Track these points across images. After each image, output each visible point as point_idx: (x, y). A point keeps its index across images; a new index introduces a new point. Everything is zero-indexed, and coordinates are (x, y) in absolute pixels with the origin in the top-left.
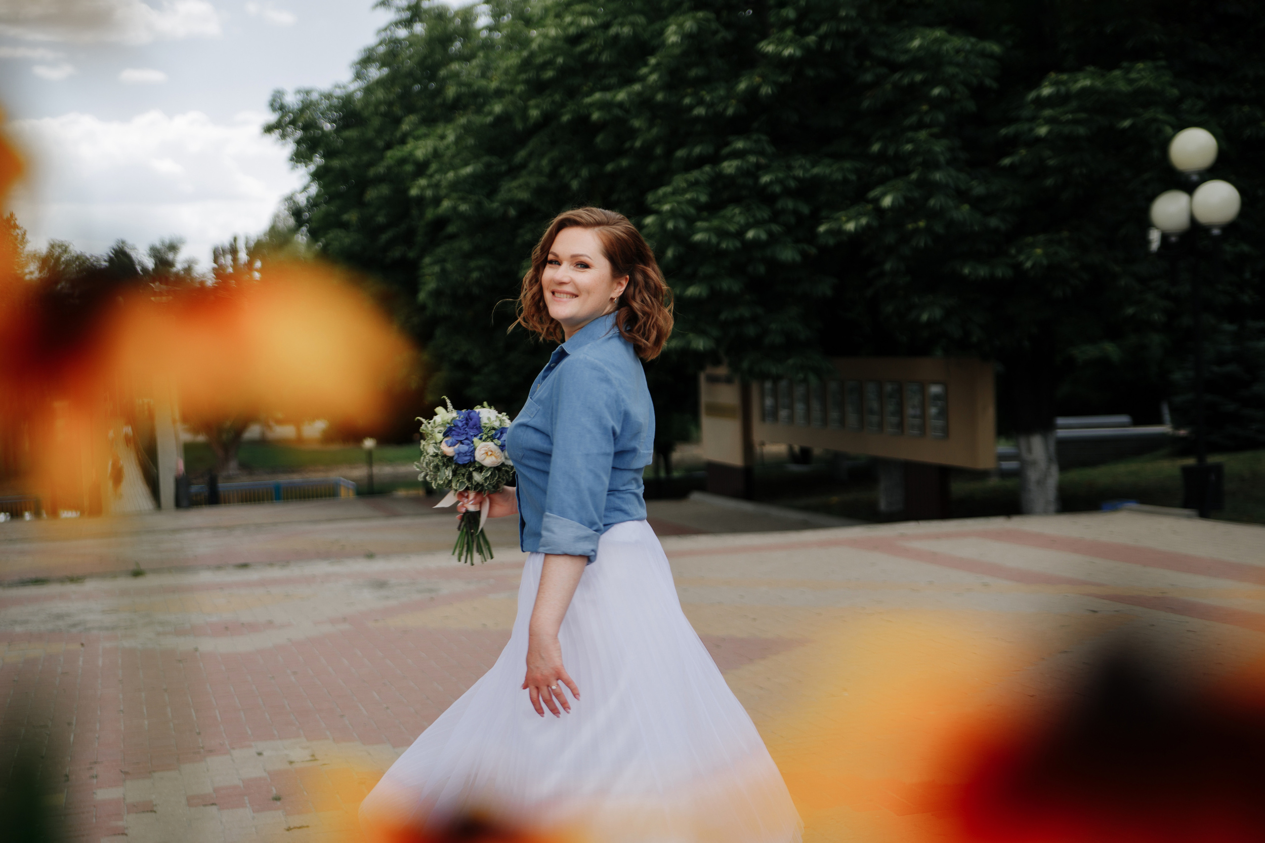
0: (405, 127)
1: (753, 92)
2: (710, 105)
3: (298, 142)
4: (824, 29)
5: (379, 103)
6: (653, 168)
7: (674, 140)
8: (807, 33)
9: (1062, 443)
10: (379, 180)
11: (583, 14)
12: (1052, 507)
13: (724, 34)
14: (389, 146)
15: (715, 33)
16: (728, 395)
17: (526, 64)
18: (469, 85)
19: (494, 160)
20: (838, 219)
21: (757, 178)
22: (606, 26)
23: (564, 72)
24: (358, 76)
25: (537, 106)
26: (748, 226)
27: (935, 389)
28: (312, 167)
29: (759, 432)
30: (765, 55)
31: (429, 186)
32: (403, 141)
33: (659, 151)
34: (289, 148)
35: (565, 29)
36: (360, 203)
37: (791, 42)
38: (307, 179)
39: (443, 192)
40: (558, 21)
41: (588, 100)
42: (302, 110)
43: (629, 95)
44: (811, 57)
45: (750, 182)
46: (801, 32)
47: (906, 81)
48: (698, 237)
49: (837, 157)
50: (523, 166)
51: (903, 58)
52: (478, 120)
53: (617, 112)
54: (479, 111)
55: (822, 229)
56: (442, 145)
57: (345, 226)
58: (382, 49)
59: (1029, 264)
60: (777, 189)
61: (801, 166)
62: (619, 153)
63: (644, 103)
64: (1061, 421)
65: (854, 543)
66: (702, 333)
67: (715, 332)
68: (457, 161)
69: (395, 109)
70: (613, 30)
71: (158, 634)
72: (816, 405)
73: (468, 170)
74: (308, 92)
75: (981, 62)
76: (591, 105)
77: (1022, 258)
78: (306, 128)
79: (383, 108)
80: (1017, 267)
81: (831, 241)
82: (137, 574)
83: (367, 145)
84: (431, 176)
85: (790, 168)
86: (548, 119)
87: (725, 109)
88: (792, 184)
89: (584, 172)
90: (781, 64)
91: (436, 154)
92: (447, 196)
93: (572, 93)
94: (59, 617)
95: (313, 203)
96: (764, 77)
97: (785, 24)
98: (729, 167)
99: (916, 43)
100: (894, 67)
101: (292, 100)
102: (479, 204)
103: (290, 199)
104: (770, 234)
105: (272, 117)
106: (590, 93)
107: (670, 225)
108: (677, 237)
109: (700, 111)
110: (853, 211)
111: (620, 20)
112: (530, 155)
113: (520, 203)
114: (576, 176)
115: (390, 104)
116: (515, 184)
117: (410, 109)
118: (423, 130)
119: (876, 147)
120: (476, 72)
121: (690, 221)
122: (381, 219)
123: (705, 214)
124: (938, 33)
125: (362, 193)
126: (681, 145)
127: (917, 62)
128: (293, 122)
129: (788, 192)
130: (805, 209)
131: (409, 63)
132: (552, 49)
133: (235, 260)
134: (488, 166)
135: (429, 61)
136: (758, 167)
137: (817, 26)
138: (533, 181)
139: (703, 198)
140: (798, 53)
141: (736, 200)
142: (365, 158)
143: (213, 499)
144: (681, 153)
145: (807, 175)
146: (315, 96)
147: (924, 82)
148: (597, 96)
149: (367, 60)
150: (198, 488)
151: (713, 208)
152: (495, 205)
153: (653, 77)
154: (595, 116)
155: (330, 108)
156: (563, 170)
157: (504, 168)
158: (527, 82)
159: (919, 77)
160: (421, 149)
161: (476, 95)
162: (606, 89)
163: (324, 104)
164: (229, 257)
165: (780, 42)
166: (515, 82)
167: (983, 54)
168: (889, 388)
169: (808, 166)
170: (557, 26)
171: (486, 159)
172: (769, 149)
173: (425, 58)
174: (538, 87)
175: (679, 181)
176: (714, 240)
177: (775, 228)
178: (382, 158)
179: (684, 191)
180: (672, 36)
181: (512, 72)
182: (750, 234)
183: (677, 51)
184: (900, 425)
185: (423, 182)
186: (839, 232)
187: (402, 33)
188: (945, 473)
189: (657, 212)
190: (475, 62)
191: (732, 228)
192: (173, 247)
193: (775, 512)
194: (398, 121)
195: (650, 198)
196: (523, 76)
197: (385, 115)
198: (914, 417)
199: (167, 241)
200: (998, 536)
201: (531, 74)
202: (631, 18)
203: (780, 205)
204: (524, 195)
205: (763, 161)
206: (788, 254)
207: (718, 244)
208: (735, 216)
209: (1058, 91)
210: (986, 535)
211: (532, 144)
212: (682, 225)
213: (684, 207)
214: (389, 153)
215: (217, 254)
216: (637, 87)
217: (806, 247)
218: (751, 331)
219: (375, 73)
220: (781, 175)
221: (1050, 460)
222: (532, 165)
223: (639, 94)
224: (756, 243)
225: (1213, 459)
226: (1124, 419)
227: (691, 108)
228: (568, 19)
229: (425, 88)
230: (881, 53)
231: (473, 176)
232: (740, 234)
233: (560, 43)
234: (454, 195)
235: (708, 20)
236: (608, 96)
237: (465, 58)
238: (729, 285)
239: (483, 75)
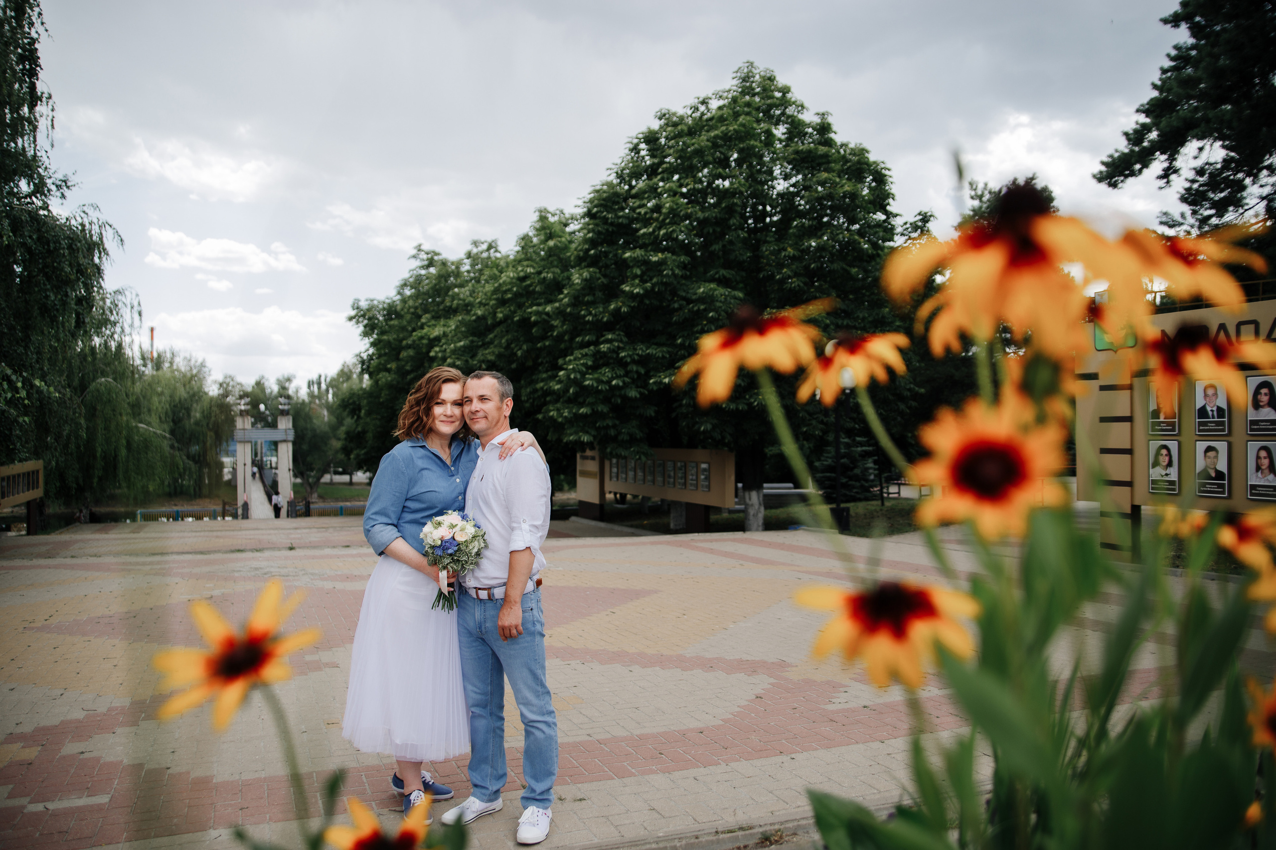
0: (423, 320)
1: (618, 310)
2: (596, 315)
3: (365, 326)
4: (655, 280)
5: (410, 307)
6: (563, 346)
7: (574, 333)
8: (646, 282)
9: (766, 496)
10: (409, 347)
11: (528, 266)
12: (761, 528)
13: (603, 280)
14: (414, 330)
15: (599, 278)
16: (592, 466)
17: (496, 291)
18: (464, 300)
19: (475, 339)
20: (660, 377)
21: (618, 354)
22: (540, 273)
23: (517, 295)
24: (399, 293)
25: (501, 312)
26: (613, 378)
27: (704, 466)
28: (372, 340)
29: (608, 486)
30: (624, 292)
31: (440, 351)
32: (422, 328)
33: (566, 338)
34: (361, 328)
35: (518, 273)
36: (397, 359)
37: (638, 285)
38: (368, 345)
39: (448, 355)
40: (514, 269)
41: (529, 310)
42: (369, 310)
43: (552, 308)
44: (648, 293)
45: (615, 356)
46: (643, 281)
47: (696, 308)
48: (587, 383)
49: (659, 345)
50: (491, 342)
51: (694, 297)
52: (467, 318)
53: (544, 316)
54: (468, 312)
55: (651, 381)
56: (448, 330)
57: (389, 371)
58: (411, 280)
59: (756, 404)
60: (629, 360)
61: (641, 349)
62: (544, 338)
63: (560, 313)
64: (765, 485)
65: (668, 543)
66: (587, 433)
67: (593, 432)
68: (455, 339)
69: (418, 311)
70: (542, 275)
71: (312, 580)
72: (640, 474)
73: (462, 343)
74: (372, 300)
75: (732, 301)
76: (531, 313)
77: (752, 400)
78: (369, 319)
79: (412, 310)
80: (750, 405)
81: (655, 388)
82: (291, 549)
83: (403, 329)
84: (442, 346)
85: (635, 349)
86: (506, 318)
87: (603, 318)
88: (636, 357)
89: (525, 347)
90: (632, 296)
91: (445, 335)
92: (449, 357)
93: (520, 306)
94: (256, 569)
95: (371, 357)
96: (623, 303)
97: (635, 276)
98: (604, 347)
99: (702, 290)
100: (689, 301)
101: (364, 304)
102: (467, 361)
103: (359, 355)
104: (624, 382)
105: (353, 313)
106: (531, 306)
107: (572, 376)
108: (576, 382)
109: (590, 318)
110: (668, 372)
111: (546, 270)
112: (495, 336)
113: (488, 361)
114: (520, 349)
115: (416, 308)
116: (487, 352)
117: (426, 311)
118: (433, 322)
119: (679, 341)
120: (468, 293)
121: (583, 374)
122: (408, 368)
123: (590, 371)
124: (712, 286)
125: (399, 353)
126: (578, 335)
127: (702, 300)
128: (364, 316)
129: (634, 362)
130: (642, 371)
131: (426, 288)
132: (510, 283)
133: (319, 388)
134: (472, 342)
135: (437, 287)
136: (619, 348)
137: (651, 279)
138: (496, 351)
139: (590, 363)
140: (642, 292)
141: (606, 365)
142: (401, 336)
143: (307, 513)
144: (578, 339)
145: (644, 354)
146: (375, 303)
147: (705, 310)
148: (534, 308)
149: (404, 285)
150: (301, 507)
151: (595, 368)
152: (475, 362)
153: (566, 300)
154: (533, 319)
155: (384, 309)
156: (513, 346)
157: (480, 343)
158: (496, 299)
159: (702, 307)
160: (436, 332)
161: (467, 305)
162: (539, 305)
163: (381, 306)
164: (316, 387)
165: (632, 285)
166: (490, 299)
167: (735, 298)
168: (679, 464)
169: (644, 349)
170: (513, 272)
171: (471, 338)
172: (625, 339)
173: (435, 285)
174: (502, 302)
175: (577, 353)
176: (595, 385)
177: (627, 379)
178: (411, 336)
179: (580, 359)
180: (576, 279)
181: (489, 294)
182: (614, 382)
183: (578, 288)
184: (685, 484)
185: (437, 349)
186: (661, 383)
187: (423, 272)
188: (708, 509)
189: (566, 369)
190: (467, 288)
191: (605, 379)
192: (289, 380)
193: (616, 527)
194: (420, 317)
195: (560, 361)
196: (495, 296)
197: (413, 314)
198: (692, 480)
199: (286, 376)
200: (742, 541)
201: (500, 296)
202: (552, 270)
203: (629, 368)
204: (491, 358)
205: (621, 345)
206: (633, 393)
207: (598, 387)
208: (606, 373)
209: (771, 317)
210: (734, 540)
211: (498, 330)
212: (579, 376)
213: (580, 367)
214: (414, 334)
215: (310, 384)
216: (557, 305)
217: (642, 390)
218: (612, 432)
219: (408, 292)
220: (630, 353)
221: (760, 504)
222: (496, 343)
223: (557, 308)
224: (617, 387)
225: (843, 505)
226: (791, 485)
227: (585, 316)
228: (520, 269)
229: (434, 301)
230: (684, 294)
231: (464, 346)
232: (609, 382)
233: (514, 281)
234: (453, 356)
235: (595, 273)
236: (540, 308)
237: (461, 286)
238: (601, 408)
239: (471, 295)
